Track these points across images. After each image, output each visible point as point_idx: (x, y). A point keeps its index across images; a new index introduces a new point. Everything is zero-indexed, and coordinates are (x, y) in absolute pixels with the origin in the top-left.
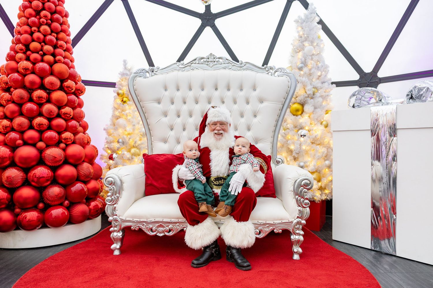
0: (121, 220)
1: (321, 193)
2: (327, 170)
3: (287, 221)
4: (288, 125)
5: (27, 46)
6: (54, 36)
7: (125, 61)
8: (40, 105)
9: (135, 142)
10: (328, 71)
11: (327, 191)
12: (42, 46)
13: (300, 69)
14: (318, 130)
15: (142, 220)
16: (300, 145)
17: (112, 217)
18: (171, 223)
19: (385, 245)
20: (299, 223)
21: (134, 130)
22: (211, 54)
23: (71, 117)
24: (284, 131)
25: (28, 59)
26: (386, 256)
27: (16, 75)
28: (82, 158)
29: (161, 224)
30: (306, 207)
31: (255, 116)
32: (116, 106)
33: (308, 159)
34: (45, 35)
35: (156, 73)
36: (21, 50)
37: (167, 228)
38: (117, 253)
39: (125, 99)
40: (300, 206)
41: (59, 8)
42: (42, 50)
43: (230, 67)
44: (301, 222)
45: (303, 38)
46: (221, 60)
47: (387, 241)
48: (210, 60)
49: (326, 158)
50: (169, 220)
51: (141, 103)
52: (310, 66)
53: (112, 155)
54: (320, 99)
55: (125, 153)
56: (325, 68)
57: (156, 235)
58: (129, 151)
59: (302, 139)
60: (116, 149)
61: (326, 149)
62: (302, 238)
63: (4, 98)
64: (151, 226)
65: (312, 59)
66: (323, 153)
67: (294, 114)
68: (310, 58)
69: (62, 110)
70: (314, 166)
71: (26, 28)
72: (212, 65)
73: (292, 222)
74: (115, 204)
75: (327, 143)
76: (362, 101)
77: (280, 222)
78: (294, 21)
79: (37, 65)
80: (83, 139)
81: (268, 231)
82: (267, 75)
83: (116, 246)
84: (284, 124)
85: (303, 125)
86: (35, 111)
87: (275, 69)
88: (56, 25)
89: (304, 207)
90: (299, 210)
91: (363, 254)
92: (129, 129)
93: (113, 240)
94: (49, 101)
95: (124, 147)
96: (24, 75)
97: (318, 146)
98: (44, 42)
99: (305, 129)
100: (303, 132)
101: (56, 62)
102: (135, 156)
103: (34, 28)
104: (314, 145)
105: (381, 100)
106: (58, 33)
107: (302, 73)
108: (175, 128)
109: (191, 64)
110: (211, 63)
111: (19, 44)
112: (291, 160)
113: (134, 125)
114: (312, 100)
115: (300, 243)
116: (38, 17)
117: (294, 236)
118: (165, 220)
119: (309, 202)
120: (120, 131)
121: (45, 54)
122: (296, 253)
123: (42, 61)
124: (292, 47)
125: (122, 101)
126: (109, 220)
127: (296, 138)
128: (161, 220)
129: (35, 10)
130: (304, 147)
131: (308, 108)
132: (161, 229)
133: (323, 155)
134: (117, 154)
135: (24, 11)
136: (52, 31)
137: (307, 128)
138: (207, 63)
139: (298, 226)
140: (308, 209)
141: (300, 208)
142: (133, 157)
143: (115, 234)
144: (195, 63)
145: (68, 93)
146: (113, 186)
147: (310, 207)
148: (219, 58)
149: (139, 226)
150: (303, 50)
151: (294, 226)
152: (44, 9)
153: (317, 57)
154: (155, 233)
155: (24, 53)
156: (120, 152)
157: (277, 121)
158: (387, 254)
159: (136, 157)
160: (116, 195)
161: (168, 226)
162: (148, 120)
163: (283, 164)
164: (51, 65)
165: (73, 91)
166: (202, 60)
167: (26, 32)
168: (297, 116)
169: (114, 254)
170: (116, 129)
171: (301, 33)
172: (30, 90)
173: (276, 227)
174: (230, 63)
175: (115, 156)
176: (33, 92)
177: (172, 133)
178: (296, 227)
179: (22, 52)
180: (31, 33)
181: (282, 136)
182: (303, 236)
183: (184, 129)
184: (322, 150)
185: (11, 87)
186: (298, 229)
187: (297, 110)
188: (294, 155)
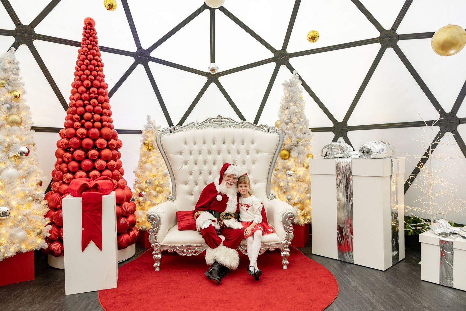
0: (161, 245)
1: (304, 219)
2: (308, 200)
3: (278, 242)
4: (278, 167)
5: (81, 116)
6: (100, 106)
7: (148, 117)
8: (94, 161)
9: (159, 182)
10: (308, 124)
11: (309, 217)
12: (93, 115)
13: (287, 124)
14: (301, 171)
15: (175, 245)
16: (288, 182)
17: (154, 244)
18: (197, 246)
19: (346, 256)
20: (286, 243)
21: (158, 172)
22: (219, 115)
23: (115, 167)
24: (275, 172)
25: (83, 126)
26: (347, 264)
27: (75, 140)
28: (124, 199)
29: (190, 248)
30: (291, 233)
31: (254, 163)
32: (142, 153)
33: (294, 193)
34: (94, 107)
35: (177, 130)
36: (77, 119)
37: (194, 250)
38: (157, 269)
39: (150, 148)
40: (286, 232)
41: (102, 84)
42: (92, 118)
43: (234, 126)
44: (287, 243)
45: (289, 100)
46: (227, 120)
47: (347, 253)
48: (219, 120)
49: (307, 192)
50: (195, 245)
51: (166, 154)
52: (294, 121)
53: (141, 193)
54: (302, 147)
55: (152, 191)
56: (306, 122)
57: (186, 256)
58: (155, 190)
59: (289, 178)
60: (144, 188)
61: (307, 185)
62: (288, 254)
63: (66, 156)
64: (182, 249)
65: (296, 116)
66: (305, 189)
67: (283, 158)
68: (294, 115)
69: (108, 163)
70: (298, 199)
71: (80, 102)
72: (220, 124)
73: (281, 243)
74: (156, 234)
75: (308, 180)
76: (333, 150)
77: (273, 243)
78: (282, 84)
79: (90, 131)
80: (123, 184)
81: (265, 250)
82: (262, 131)
83: (157, 264)
84: (276, 166)
85: (290, 167)
86: (91, 166)
87: (268, 127)
88: (101, 97)
89: (290, 233)
90: (286, 235)
91: (332, 263)
92: (154, 171)
93: (155, 260)
94: (100, 157)
95: (151, 186)
96: (81, 139)
97: (301, 183)
98: (94, 112)
99: (291, 170)
100: (290, 172)
101: (103, 126)
102: (159, 193)
103: (86, 102)
104: (298, 183)
105: (344, 152)
106: (102, 103)
107: (288, 127)
108: (193, 173)
109: (204, 123)
110: (219, 122)
111: (75, 114)
112: (281, 194)
113: (158, 169)
114: (296, 148)
115: (288, 258)
116: (88, 92)
117: (283, 252)
118: (192, 245)
119: (293, 229)
120: (147, 173)
121: (95, 121)
122: (285, 264)
123: (93, 127)
124: (280, 105)
125: (148, 149)
126: (152, 246)
127: (285, 176)
128: (189, 245)
129: (86, 88)
130: (290, 184)
131: (293, 154)
132: (189, 251)
133: (305, 190)
134: (145, 192)
135: (77, 88)
136: (99, 103)
137: (293, 169)
138: (216, 123)
139: (286, 245)
140: (292, 233)
141: (286, 233)
142: (158, 194)
143: (156, 256)
144: (207, 123)
145: (112, 149)
146: (154, 221)
147: (293, 232)
148: (225, 119)
149: (173, 250)
150: (289, 108)
151: (283, 246)
152: (92, 86)
153: (300, 114)
154: (185, 254)
155: (79, 121)
156: (147, 190)
157: (270, 166)
158: (348, 263)
159: (161, 194)
160: (156, 228)
161: (194, 249)
162: (172, 167)
163: (275, 199)
164: (100, 129)
165: (115, 147)
166: (212, 120)
167: (80, 106)
168: (285, 159)
169: (156, 270)
170: (144, 172)
171: (287, 95)
172: (86, 149)
173: (270, 247)
174: (234, 122)
175: (143, 193)
176: (88, 152)
177: (191, 177)
178: (284, 246)
179: (78, 120)
180: (84, 106)
181: (274, 175)
182: (290, 252)
183: (200, 174)
184: (304, 186)
185: (70, 148)
186: (286, 248)
187: (285, 155)
188: (283, 190)
